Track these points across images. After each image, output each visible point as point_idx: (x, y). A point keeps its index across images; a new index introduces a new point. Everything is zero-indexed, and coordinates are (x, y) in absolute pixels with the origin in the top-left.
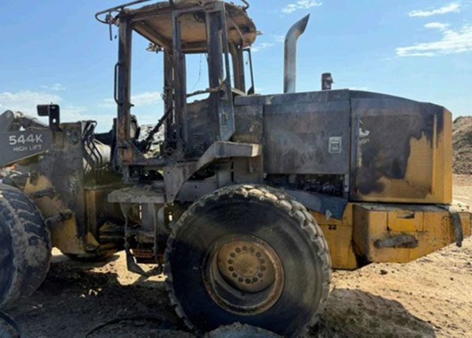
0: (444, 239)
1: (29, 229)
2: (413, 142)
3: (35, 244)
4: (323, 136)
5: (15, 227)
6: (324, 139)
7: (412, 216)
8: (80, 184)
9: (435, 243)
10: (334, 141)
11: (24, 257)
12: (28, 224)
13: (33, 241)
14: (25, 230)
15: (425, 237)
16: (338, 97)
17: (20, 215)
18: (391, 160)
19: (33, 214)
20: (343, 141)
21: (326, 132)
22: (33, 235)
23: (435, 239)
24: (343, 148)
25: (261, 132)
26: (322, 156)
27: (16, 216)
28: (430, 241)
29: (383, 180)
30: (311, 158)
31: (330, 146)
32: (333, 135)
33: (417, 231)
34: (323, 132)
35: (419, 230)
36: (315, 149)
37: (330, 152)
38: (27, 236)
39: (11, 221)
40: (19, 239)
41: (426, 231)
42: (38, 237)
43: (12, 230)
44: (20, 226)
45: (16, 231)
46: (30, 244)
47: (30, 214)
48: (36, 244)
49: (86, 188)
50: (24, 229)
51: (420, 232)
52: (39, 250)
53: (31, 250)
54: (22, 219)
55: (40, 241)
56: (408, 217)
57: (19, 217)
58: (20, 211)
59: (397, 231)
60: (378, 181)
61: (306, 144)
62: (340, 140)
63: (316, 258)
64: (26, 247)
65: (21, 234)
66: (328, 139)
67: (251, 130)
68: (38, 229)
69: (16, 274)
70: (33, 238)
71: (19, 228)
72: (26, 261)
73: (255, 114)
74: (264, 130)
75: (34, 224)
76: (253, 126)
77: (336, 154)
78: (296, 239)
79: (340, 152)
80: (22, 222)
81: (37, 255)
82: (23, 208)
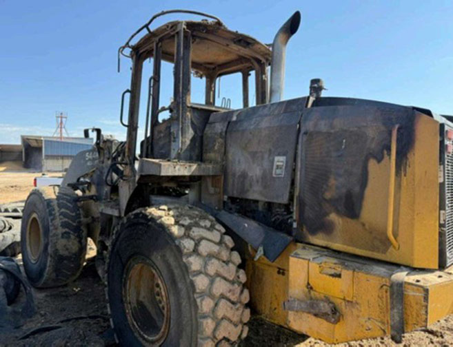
0: (383, 323)
1: (64, 225)
2: (372, 164)
3: (66, 238)
4: (270, 155)
5: (53, 222)
6: (271, 158)
7: (339, 276)
8: (109, 193)
9: (369, 324)
10: (278, 161)
11: (56, 246)
12: (66, 222)
13: (65, 235)
14: (61, 226)
15: (355, 312)
16: (294, 107)
17: (61, 214)
18: (344, 190)
19: (74, 214)
20: (287, 162)
21: (273, 150)
22: (67, 230)
23: (369, 319)
24: (286, 171)
25: (223, 150)
26: (267, 179)
27: (57, 214)
28: (362, 320)
29: (333, 217)
30: (258, 182)
31: (275, 167)
32: (279, 155)
33: (344, 299)
34: (270, 150)
35: (348, 299)
36: (262, 171)
37: (274, 176)
38: (61, 230)
39: (52, 217)
40: (54, 231)
41: (357, 303)
42: (72, 232)
43: (50, 224)
44: (58, 222)
45: (53, 225)
46: (62, 237)
47: (71, 214)
48: (68, 238)
49: (112, 197)
50: (60, 224)
51: (348, 301)
52: (70, 243)
53: (63, 241)
54: (61, 217)
55: (72, 237)
56: (333, 275)
57: (60, 215)
58: (63, 210)
59: (320, 293)
60: (327, 218)
61: (255, 165)
62: (284, 160)
63: (192, 299)
64: (58, 239)
65: (56, 229)
66: (273, 159)
67: (216, 148)
68: (74, 226)
69: (49, 259)
70: (65, 233)
71: (56, 224)
72: (57, 250)
73: (220, 131)
74: (225, 147)
75: (70, 222)
76: (217, 144)
77: (279, 178)
78: (177, 272)
79: (283, 176)
80: (61, 219)
81: (69, 247)
82: (67, 209)
